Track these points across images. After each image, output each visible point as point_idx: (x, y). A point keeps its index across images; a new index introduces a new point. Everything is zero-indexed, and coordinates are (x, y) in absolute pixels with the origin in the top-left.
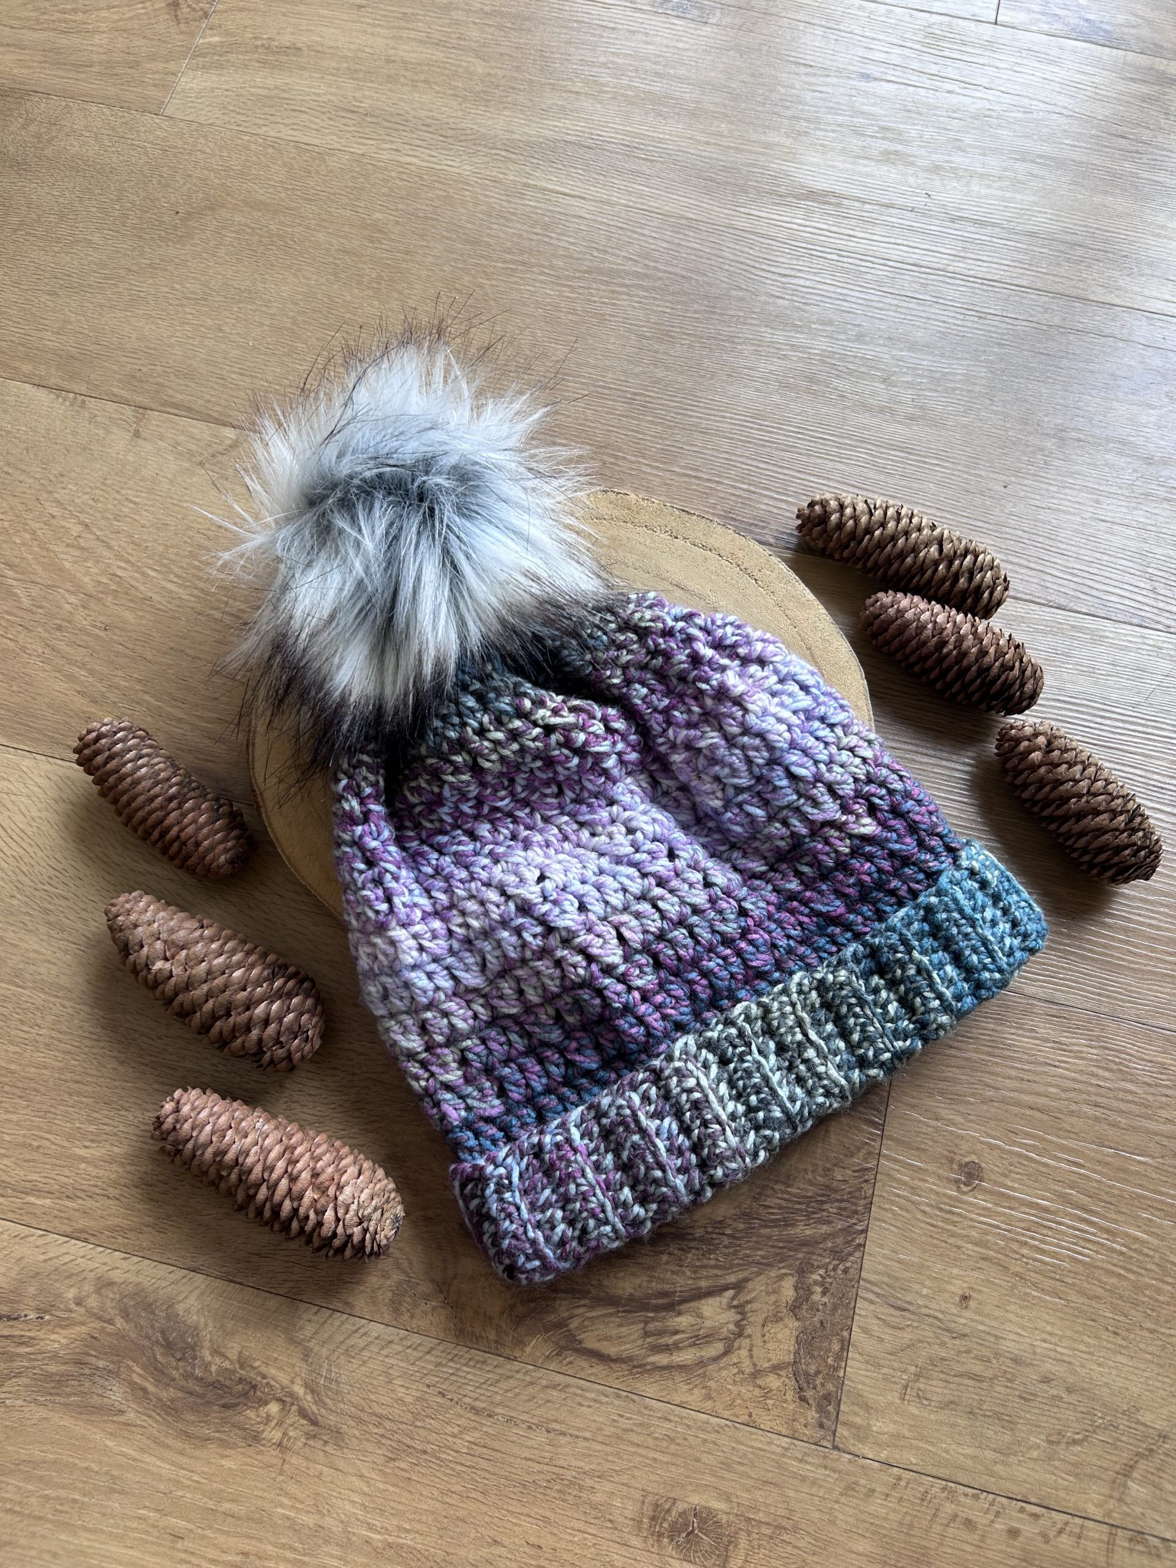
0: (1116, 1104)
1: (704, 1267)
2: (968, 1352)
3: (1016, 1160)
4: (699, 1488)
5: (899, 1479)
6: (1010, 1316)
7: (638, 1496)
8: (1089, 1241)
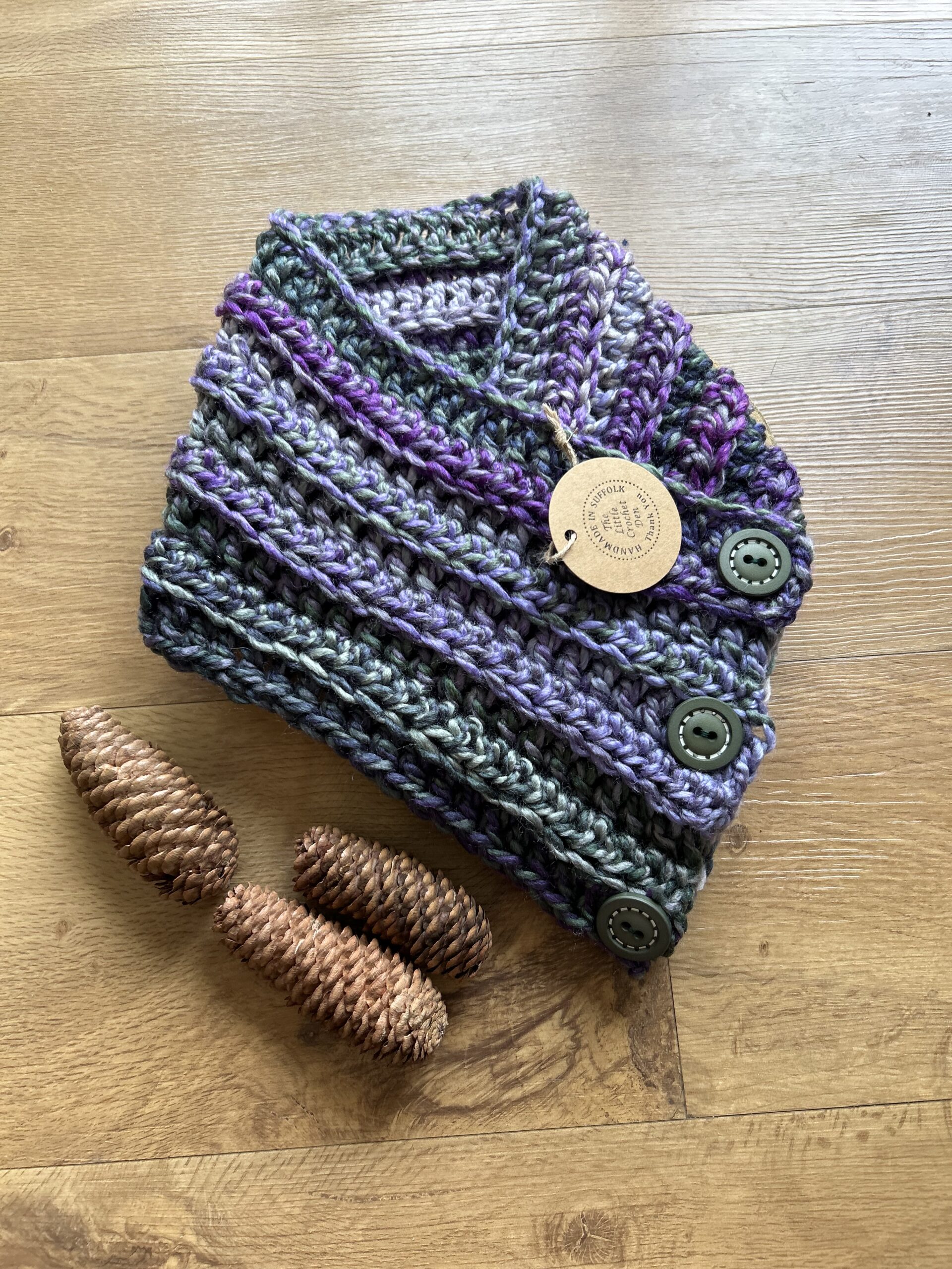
0: (843, 734)
1: (529, 998)
2: (780, 992)
3: (773, 811)
4: (580, 1196)
5: (752, 1124)
6: (806, 949)
7: (528, 1222)
8: (854, 860)
